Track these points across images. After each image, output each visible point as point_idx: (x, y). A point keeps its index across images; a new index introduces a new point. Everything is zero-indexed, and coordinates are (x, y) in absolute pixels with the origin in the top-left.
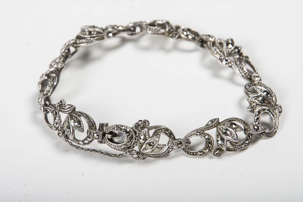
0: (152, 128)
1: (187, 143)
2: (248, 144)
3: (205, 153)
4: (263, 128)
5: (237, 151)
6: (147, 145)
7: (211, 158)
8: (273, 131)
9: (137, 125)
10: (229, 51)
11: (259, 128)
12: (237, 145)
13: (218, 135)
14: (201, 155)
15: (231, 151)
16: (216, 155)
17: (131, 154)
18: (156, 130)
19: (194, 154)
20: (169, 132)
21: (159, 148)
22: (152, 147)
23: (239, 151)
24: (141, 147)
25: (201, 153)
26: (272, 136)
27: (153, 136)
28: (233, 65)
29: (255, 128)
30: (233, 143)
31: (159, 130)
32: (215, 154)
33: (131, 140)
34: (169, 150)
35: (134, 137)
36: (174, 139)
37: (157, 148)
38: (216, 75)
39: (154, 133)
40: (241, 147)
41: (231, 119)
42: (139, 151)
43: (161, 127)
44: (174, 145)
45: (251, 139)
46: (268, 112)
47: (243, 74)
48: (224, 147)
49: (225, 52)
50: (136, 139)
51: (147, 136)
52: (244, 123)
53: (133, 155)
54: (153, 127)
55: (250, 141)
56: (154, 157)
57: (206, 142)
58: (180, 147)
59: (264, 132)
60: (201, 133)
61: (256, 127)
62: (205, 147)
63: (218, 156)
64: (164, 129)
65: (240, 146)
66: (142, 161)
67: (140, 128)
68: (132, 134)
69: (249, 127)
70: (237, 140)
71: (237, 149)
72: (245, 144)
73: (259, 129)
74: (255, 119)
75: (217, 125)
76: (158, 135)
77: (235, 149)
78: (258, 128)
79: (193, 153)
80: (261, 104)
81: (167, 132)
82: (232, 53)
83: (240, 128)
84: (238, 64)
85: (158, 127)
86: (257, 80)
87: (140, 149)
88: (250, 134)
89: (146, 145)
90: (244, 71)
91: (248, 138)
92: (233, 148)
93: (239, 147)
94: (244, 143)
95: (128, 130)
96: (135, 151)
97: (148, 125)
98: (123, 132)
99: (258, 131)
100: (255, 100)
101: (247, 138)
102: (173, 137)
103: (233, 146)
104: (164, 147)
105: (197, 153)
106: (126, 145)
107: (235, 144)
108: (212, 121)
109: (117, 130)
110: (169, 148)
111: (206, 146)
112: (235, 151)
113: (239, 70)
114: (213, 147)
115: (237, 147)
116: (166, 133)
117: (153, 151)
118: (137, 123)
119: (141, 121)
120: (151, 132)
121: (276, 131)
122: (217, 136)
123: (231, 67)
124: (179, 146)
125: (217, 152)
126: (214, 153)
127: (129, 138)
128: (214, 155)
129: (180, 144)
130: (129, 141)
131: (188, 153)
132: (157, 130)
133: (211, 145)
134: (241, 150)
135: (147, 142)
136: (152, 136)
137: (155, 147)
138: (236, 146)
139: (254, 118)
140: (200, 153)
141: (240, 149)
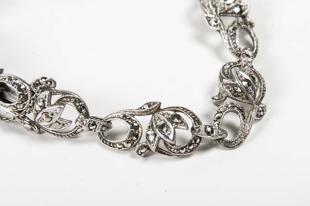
0: (57, 93)
1: (105, 126)
2: (192, 150)
3: (127, 148)
4: (220, 134)
5: (173, 156)
6: (44, 114)
7: (133, 157)
8: (236, 140)
9: (37, 84)
10: (224, 8)
11: (215, 131)
12: (174, 147)
13: (151, 127)
14: (119, 148)
15: (164, 154)
16: (141, 155)
17: (22, 122)
18: (62, 98)
19: (111, 145)
20: (81, 104)
21: (60, 124)
22: (50, 119)
23: (175, 157)
24: (36, 116)
25: (120, 147)
26: (233, 148)
27: (55, 104)
28: (222, 29)
29: (207, 129)
30: (168, 144)
31: (66, 98)
32: (140, 153)
33: (23, 102)
34: (76, 130)
35: (29, 99)
36: (87, 115)
37: (57, 123)
38: (200, 39)
39: (58, 101)
40: (178, 152)
41: (177, 107)
42: (33, 120)
43: (71, 94)
44: (84, 125)
45: (198, 144)
46: (238, 111)
47: (232, 47)
48: (153, 146)
49: (219, 9)
50: (30, 103)
51: (46, 103)
52: (194, 119)
53: (24, 124)
54: (60, 92)
55: (196, 147)
56: (54, 134)
57: (130, 131)
58: (92, 130)
59: (222, 139)
60: (128, 118)
61: (209, 130)
62: (127, 140)
63: (144, 156)
64: (74, 98)
65: (177, 150)
66: (37, 136)
67: (41, 88)
68: (27, 94)
69: (199, 127)
70: (173, 141)
71: (172, 153)
72: (186, 149)
73: (213, 133)
74: (216, 117)
75: (155, 112)
76: (64, 105)
77: (170, 153)
78: (212, 131)
79: (110, 143)
80: (234, 97)
81: (78, 104)
82: (230, 12)
83: (184, 124)
84: (230, 31)
85: (67, 94)
86: (245, 61)
87: (35, 118)
88: (198, 137)
89: (42, 114)
90: (235, 43)
91: (193, 142)
92: (167, 150)
93: (175, 152)
94: (185, 147)
95: (23, 87)
96: (28, 119)
97: (53, 88)
98: (15, 87)
99: (211, 135)
100: (226, 90)
101: (191, 141)
102: (85, 113)
103: (167, 147)
104: (67, 124)
105: (115, 144)
106: (15, 107)
107: (169, 145)
108: (149, 105)
109: (8, 82)
110: (77, 128)
111: (128, 138)
112: (170, 155)
113: (229, 40)
114: (138, 142)
115: (173, 151)
116: (75, 105)
117: (51, 125)
118: (38, 80)
119: (45, 78)
120: (55, 98)
121: (241, 142)
122: (149, 127)
123: (219, 31)
124: (91, 128)
125: (143, 151)
126: (138, 151)
127: (21, 99)
128: (138, 154)
129: (93, 125)
130: (21, 102)
131: (103, 142)
132: (64, 98)
133: (137, 139)
134: (178, 156)
135: (44, 111)
136: (53, 104)
137: (54, 121)
138: (171, 148)
139: (215, 115)
140: (119, 145)
141: (177, 154)
